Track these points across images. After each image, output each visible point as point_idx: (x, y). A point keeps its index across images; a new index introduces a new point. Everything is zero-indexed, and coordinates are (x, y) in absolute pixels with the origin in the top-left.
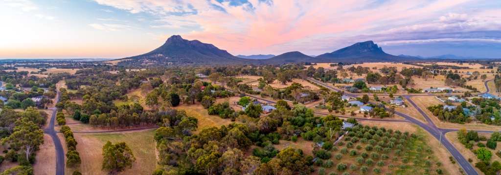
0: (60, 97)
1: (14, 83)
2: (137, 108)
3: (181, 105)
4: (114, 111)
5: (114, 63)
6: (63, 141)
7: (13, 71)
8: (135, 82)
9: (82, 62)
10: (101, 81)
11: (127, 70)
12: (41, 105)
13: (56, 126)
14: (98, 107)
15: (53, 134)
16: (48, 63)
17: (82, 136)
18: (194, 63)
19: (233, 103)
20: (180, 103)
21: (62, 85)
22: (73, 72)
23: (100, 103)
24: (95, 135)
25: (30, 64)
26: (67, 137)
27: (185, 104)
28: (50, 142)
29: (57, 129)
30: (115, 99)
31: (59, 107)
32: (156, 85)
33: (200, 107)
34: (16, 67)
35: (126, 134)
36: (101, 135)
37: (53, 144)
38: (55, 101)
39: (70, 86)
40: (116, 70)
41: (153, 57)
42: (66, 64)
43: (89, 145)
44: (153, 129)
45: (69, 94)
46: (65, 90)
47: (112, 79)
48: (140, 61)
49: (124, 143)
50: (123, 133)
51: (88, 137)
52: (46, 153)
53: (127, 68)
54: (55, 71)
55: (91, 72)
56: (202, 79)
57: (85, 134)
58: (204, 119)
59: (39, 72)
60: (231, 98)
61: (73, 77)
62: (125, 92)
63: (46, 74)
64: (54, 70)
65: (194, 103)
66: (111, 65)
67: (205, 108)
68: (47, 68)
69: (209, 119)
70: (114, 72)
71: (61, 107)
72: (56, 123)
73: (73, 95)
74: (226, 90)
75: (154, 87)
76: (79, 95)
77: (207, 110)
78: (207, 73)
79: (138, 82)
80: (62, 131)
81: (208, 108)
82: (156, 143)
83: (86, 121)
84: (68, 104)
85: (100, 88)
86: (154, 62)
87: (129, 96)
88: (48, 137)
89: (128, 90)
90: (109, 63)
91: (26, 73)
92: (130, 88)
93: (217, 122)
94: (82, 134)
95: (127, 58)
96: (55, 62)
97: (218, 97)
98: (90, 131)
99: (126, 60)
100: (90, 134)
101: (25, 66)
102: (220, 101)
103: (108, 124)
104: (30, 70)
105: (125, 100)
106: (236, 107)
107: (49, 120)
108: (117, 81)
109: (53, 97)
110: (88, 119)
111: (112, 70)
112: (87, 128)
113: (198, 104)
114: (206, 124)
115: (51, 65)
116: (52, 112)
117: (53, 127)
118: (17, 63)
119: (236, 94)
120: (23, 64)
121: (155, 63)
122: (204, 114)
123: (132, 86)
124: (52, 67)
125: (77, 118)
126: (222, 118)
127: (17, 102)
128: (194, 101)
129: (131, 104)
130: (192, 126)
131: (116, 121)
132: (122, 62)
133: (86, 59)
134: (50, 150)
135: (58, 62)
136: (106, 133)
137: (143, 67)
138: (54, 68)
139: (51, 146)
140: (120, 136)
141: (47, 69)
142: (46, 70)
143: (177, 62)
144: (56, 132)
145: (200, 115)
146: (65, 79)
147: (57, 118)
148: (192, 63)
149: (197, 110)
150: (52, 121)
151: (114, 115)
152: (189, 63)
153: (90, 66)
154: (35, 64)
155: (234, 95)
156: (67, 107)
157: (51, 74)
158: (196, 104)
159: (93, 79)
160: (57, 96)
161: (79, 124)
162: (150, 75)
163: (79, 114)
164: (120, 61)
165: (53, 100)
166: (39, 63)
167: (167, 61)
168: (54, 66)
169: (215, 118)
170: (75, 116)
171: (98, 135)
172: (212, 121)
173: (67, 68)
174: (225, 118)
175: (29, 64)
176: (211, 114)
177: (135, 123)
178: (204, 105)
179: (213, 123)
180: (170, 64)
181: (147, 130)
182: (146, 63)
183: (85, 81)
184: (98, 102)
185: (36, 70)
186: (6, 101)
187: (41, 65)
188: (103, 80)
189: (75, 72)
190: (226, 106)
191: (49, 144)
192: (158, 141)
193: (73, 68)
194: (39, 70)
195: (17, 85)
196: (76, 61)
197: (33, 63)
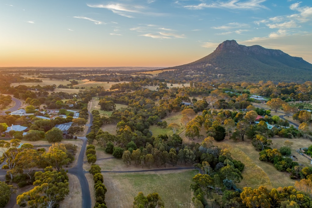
0: (92, 122)
1: (37, 104)
2: (175, 140)
3: (227, 140)
4: (149, 145)
5: (155, 74)
6: (91, 184)
7: (35, 84)
8: (177, 103)
9: (118, 72)
10: (139, 99)
11: (169, 85)
12: (70, 135)
13: (85, 163)
14: (133, 138)
15: (81, 175)
16: (79, 73)
17: (114, 176)
18: (252, 76)
19: (299, 148)
20: (226, 137)
21: (94, 105)
22: (108, 86)
23: (136, 133)
24: (128, 176)
25: (58, 74)
26: (96, 182)
27: (232, 140)
28: (76, 187)
29: (86, 167)
30: (152, 124)
31: (91, 137)
32: (200, 108)
33: (250, 147)
34: (40, 79)
35: (161, 175)
36: (134, 176)
37: (80, 190)
38: (86, 127)
39: (104, 107)
40: (156, 85)
41: (200, 67)
42: (100, 75)
43: (120, 190)
44: (191, 170)
45: (102, 119)
46: (98, 113)
47: (151, 97)
48: (184, 72)
49: (157, 195)
50: (158, 173)
51: (120, 179)
52: (71, 204)
53: (168, 82)
54: (87, 85)
55: (128, 88)
56: (259, 102)
57: (117, 174)
58: (253, 166)
59: (68, 85)
60: (297, 139)
61: (108, 93)
62: (164, 115)
63: (77, 88)
64: (87, 83)
65: (243, 140)
66: (151, 77)
67: (257, 150)
68: (78, 79)
69: (259, 167)
70: (154, 88)
71: (92, 138)
72: (85, 159)
73: (106, 120)
74: (291, 125)
75: (197, 111)
76: (113, 120)
77: (258, 153)
78: (268, 94)
79: (179, 104)
80: (91, 172)
81: (261, 150)
82: (192, 193)
83: (118, 156)
84: (100, 135)
85: (137, 110)
86: (200, 74)
87: (168, 121)
88: (74, 179)
89: (168, 113)
90: (149, 74)
91: (52, 88)
92: (170, 111)
93: (270, 174)
94: (113, 174)
95: (169, 68)
96: (88, 71)
97: (277, 134)
98: (122, 170)
99: (168, 70)
100: (122, 173)
101: (51, 78)
102: (279, 143)
103: (142, 162)
104: (57, 83)
105: (163, 127)
106: (302, 157)
107: (77, 155)
108: (157, 100)
109: (84, 123)
110: (121, 154)
111: (152, 85)
112: (119, 166)
113: (248, 142)
114: (255, 174)
115: (83, 75)
116: (82, 143)
117: (82, 164)
118: (42, 72)
119: (305, 135)
120: (50, 74)
121: (202, 74)
122: (254, 158)
123: (172, 109)
124: (84, 78)
125: (110, 151)
126: (278, 170)
127: (39, 132)
128: (243, 137)
129: (170, 133)
130: (236, 176)
131: (151, 158)
132: (163, 73)
133: (123, 67)
134: (76, 199)
135: (90, 72)
136: (140, 173)
137: (187, 80)
138: (86, 80)
139: (77, 193)
140: (155, 178)
141: (78, 81)
142: (77, 83)
143: (229, 73)
144: (85, 172)
145: (248, 158)
146: (99, 95)
147: (87, 154)
148: (249, 75)
149: (246, 151)
150: (81, 156)
151: (150, 152)
152: (244, 75)
153: (126, 79)
154: (64, 74)
155: (301, 136)
156: (98, 138)
157: (82, 88)
158: (245, 141)
159: (130, 97)
160: (89, 120)
161: (111, 160)
162: (194, 94)
163: (112, 146)
164: (161, 72)
165: (84, 127)
166: (69, 74)
167: (217, 72)
168: (86, 78)
169: (267, 168)
170: (107, 149)
171: (130, 176)
172: (263, 171)
173: (101, 81)
174: (282, 171)
175: (56, 74)
176: (262, 160)
177: (171, 161)
178: (255, 146)
179: (264, 175)
180: (220, 76)
181: (184, 170)
182: (192, 75)
183: (121, 99)
184: (133, 131)
185: (65, 83)
186: (26, 131)
187: (71, 75)
188: (141, 98)
189: (111, 87)
190: (286, 152)
191: (76, 190)
192: (195, 191)
193: (108, 81)
194: (69, 83)
195: (42, 106)
196: (112, 70)
197: (61, 72)
